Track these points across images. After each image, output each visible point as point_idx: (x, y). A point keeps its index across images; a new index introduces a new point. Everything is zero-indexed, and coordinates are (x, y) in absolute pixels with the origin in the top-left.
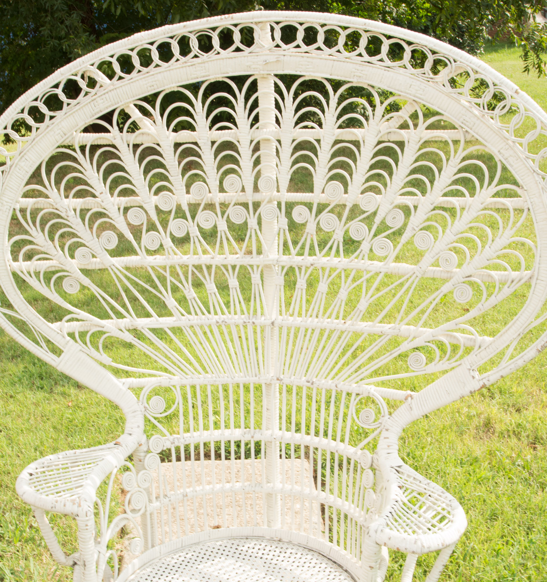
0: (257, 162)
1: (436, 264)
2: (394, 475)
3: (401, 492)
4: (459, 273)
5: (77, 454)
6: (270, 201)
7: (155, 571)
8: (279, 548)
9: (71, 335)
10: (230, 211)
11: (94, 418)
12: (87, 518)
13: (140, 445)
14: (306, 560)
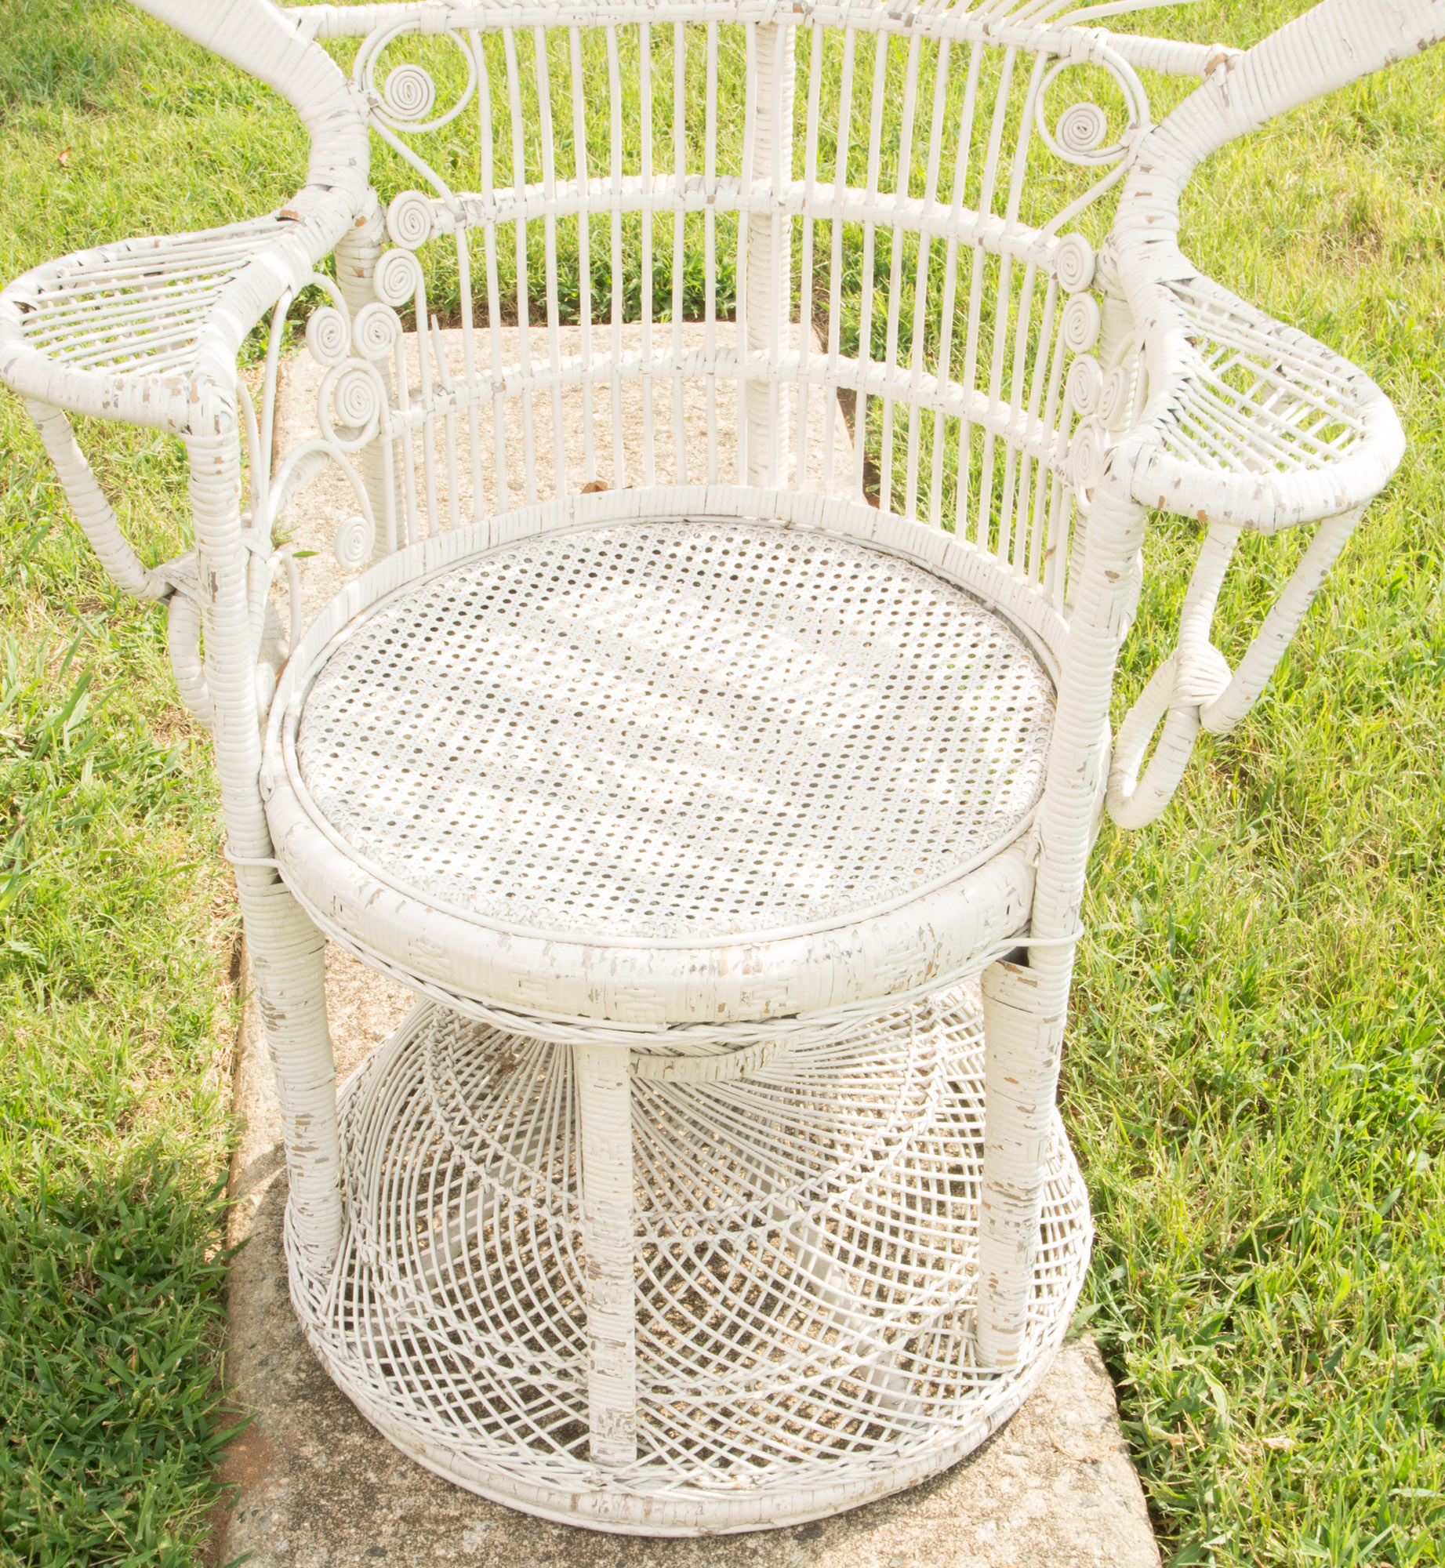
2: (1167, 308)
3: (1196, 353)
5: (162, 247)
7: (411, 619)
8: (787, 547)
11: (145, 201)
12: (220, 437)
13: (360, 223)
14: (870, 583)
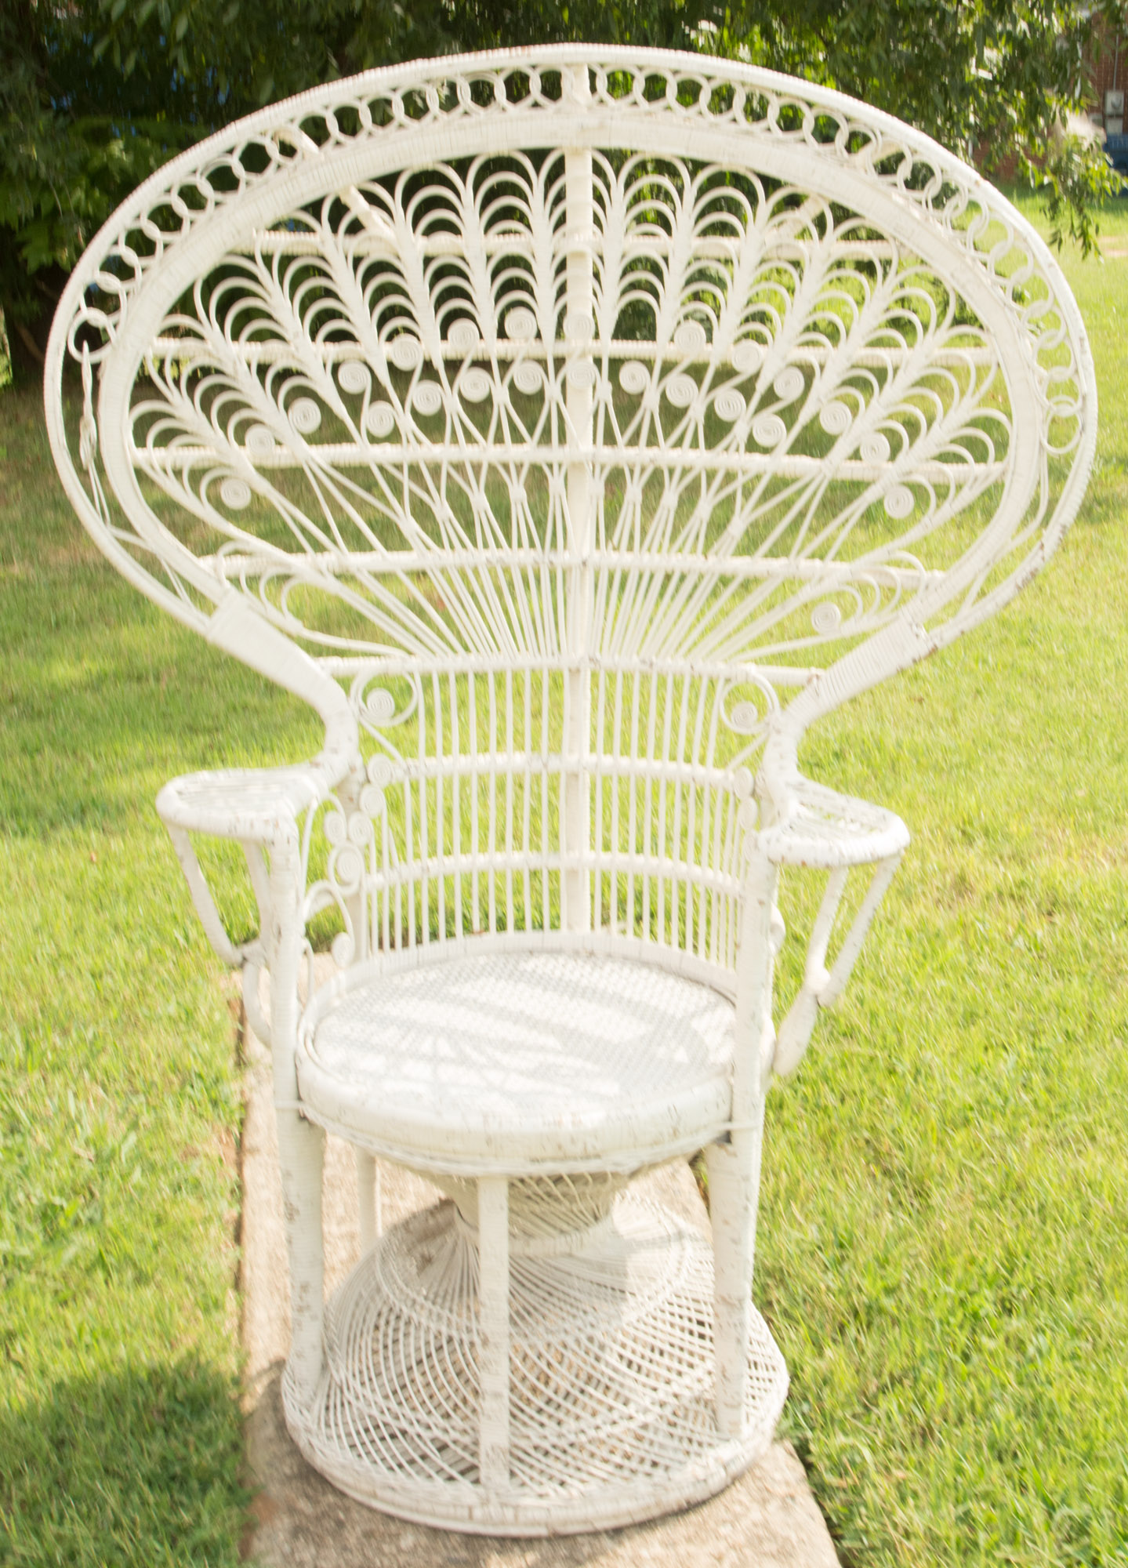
0: (562, 290)
1: (856, 455)
4: (892, 472)
6: (583, 355)
9: (235, 581)
10: (514, 371)
13: (352, 771)
14: (638, 978)
